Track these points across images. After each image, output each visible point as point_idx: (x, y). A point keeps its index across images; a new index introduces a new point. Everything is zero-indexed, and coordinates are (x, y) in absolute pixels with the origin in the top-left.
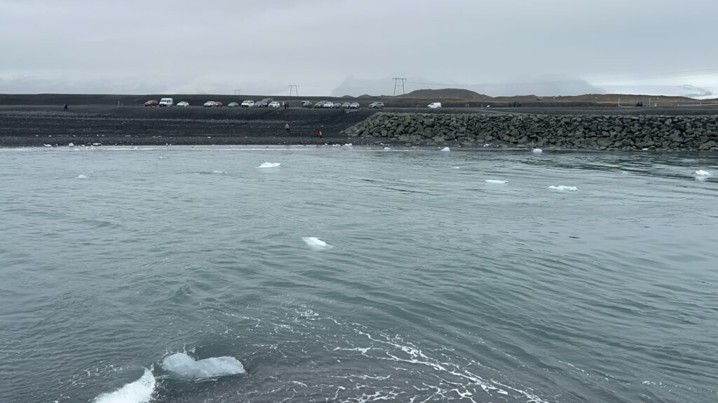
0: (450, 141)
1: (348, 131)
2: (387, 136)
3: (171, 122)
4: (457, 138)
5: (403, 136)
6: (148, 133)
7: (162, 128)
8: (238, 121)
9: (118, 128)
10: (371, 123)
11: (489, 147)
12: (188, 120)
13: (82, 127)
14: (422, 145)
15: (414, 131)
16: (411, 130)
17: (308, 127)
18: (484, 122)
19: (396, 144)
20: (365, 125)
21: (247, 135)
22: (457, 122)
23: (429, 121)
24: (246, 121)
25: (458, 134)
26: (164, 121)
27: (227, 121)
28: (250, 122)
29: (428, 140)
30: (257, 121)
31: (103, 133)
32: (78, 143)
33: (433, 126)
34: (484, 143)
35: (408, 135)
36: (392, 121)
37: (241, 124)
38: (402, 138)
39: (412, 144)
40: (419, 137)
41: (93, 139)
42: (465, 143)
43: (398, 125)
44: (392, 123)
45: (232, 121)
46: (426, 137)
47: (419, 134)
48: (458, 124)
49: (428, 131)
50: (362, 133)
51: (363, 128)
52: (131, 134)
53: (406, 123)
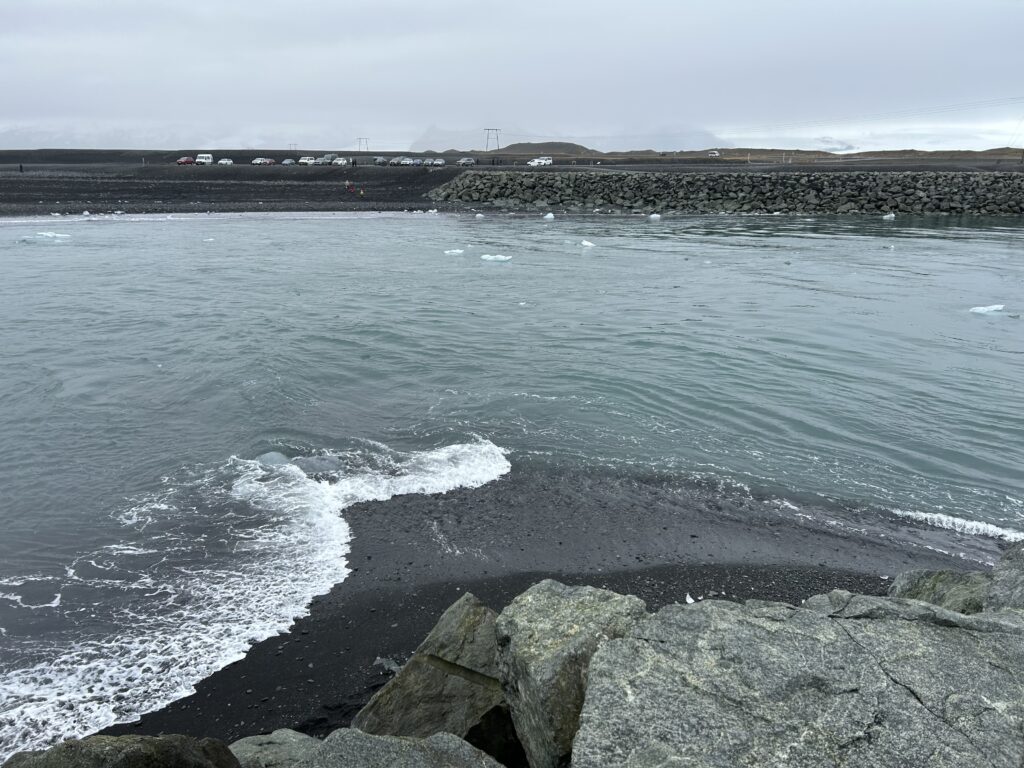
0: (554, 206)
1: (432, 195)
2: (479, 200)
3: (211, 185)
4: (562, 201)
5: (499, 200)
6: (184, 197)
7: (202, 192)
8: (296, 183)
9: (145, 191)
10: (460, 184)
11: (599, 212)
12: (232, 182)
13: (99, 192)
14: (520, 210)
15: (512, 194)
16: (508, 192)
17: (383, 189)
18: (594, 182)
19: (489, 209)
20: (452, 186)
21: (307, 199)
22: (562, 182)
23: (528, 182)
24: (306, 183)
25: (563, 198)
26: (203, 184)
27: (281, 183)
28: (310, 183)
29: (527, 205)
30: (319, 183)
31: (126, 199)
32: (94, 211)
33: (534, 187)
34: (594, 208)
35: (504, 199)
36: (485, 181)
37: (300, 186)
38: (498, 203)
39: (510, 210)
40: (518, 202)
41: (113, 207)
42: (572, 208)
43: (492, 186)
44: (484, 184)
45: (289, 183)
46: (526, 201)
47: (517, 197)
48: (563, 185)
49: (528, 194)
50: (448, 196)
51: (449, 191)
52: (163, 200)
53: (501, 184)
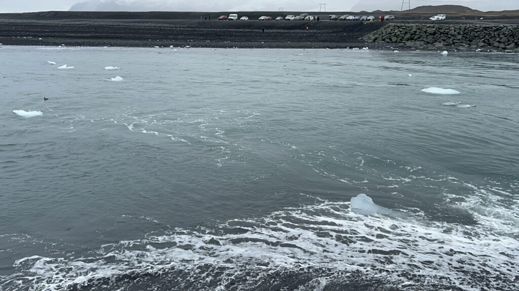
0: (448, 47)
1: (365, 38)
2: (396, 42)
3: (236, 32)
4: (454, 44)
5: (409, 42)
6: (221, 39)
7: (231, 36)
8: (283, 31)
9: (201, 35)
10: (384, 32)
11: (481, 51)
12: (247, 30)
13: (178, 35)
14: (424, 49)
15: (419, 38)
16: (416, 37)
17: (335, 35)
18: (478, 31)
19: (403, 48)
20: (379, 33)
21: (289, 41)
22: (455, 31)
23: (430, 30)
24: (289, 31)
25: (454, 41)
26: (231, 31)
27: (274, 31)
28: (291, 31)
29: (429, 45)
30: (296, 31)
31: (192, 39)
32: (176, 46)
33: (434, 34)
34: (477, 48)
35: (413, 41)
36: (401, 30)
37: (285, 33)
38: (409, 43)
39: (417, 48)
40: (422, 43)
41: (185, 43)
42: (461, 48)
43: (406, 33)
44: (401, 32)
45: (279, 31)
46: (428, 43)
47: (422, 40)
48: (455, 33)
49: (430, 38)
50: (376, 39)
51: (377, 36)
52: (210, 40)
53: (412, 31)
